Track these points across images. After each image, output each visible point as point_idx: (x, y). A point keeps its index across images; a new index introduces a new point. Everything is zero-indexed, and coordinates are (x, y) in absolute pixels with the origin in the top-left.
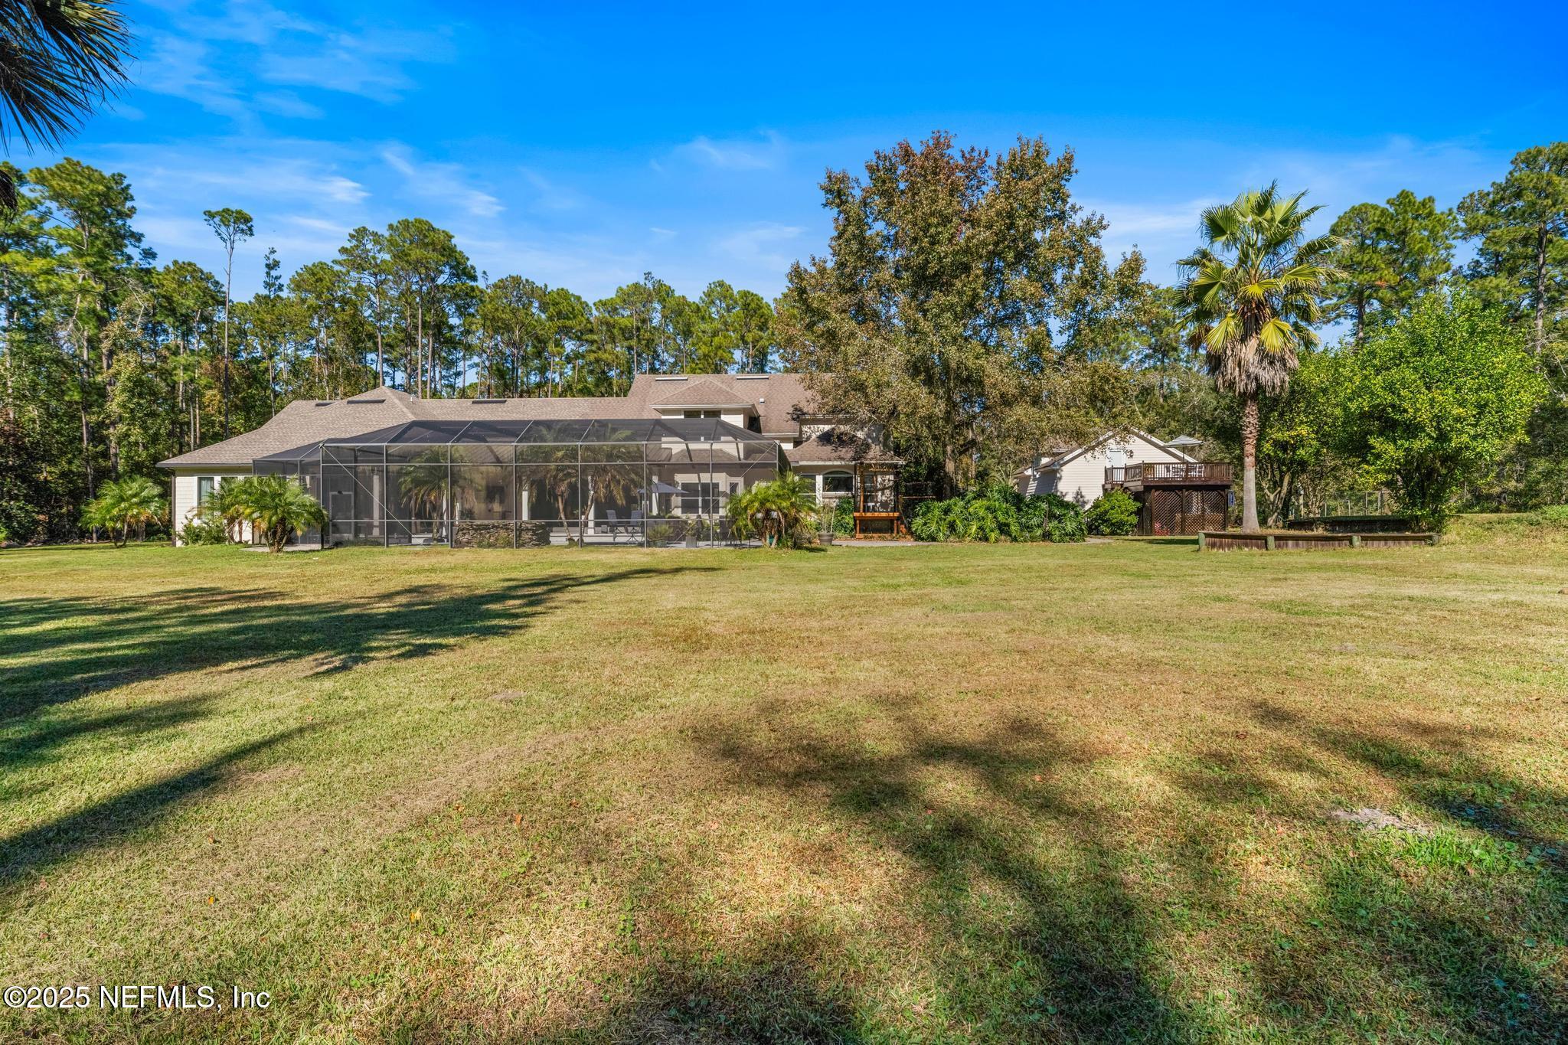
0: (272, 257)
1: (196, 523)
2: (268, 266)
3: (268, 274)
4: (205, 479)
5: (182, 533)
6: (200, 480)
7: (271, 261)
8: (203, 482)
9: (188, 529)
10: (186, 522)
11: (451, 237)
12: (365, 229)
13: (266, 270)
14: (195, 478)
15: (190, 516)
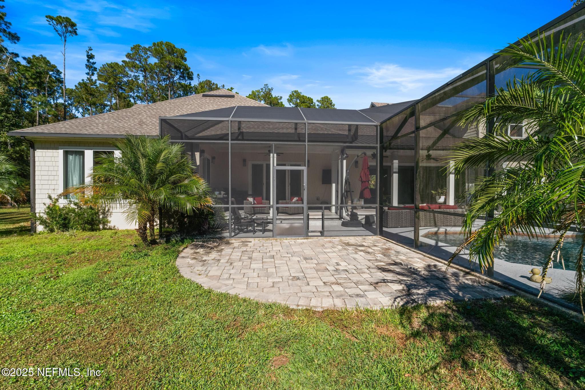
0: (90, 52)
1: (62, 203)
2: (88, 56)
3: (88, 61)
4: (72, 153)
5: (45, 216)
6: (66, 154)
7: (90, 54)
8: (71, 157)
9: (52, 211)
10: (48, 202)
11: (186, 52)
12: (139, 46)
13: (87, 58)
14: (61, 152)
15: (55, 196)
